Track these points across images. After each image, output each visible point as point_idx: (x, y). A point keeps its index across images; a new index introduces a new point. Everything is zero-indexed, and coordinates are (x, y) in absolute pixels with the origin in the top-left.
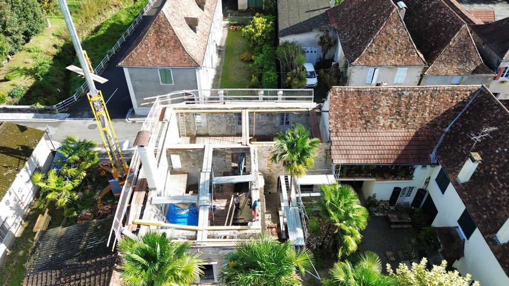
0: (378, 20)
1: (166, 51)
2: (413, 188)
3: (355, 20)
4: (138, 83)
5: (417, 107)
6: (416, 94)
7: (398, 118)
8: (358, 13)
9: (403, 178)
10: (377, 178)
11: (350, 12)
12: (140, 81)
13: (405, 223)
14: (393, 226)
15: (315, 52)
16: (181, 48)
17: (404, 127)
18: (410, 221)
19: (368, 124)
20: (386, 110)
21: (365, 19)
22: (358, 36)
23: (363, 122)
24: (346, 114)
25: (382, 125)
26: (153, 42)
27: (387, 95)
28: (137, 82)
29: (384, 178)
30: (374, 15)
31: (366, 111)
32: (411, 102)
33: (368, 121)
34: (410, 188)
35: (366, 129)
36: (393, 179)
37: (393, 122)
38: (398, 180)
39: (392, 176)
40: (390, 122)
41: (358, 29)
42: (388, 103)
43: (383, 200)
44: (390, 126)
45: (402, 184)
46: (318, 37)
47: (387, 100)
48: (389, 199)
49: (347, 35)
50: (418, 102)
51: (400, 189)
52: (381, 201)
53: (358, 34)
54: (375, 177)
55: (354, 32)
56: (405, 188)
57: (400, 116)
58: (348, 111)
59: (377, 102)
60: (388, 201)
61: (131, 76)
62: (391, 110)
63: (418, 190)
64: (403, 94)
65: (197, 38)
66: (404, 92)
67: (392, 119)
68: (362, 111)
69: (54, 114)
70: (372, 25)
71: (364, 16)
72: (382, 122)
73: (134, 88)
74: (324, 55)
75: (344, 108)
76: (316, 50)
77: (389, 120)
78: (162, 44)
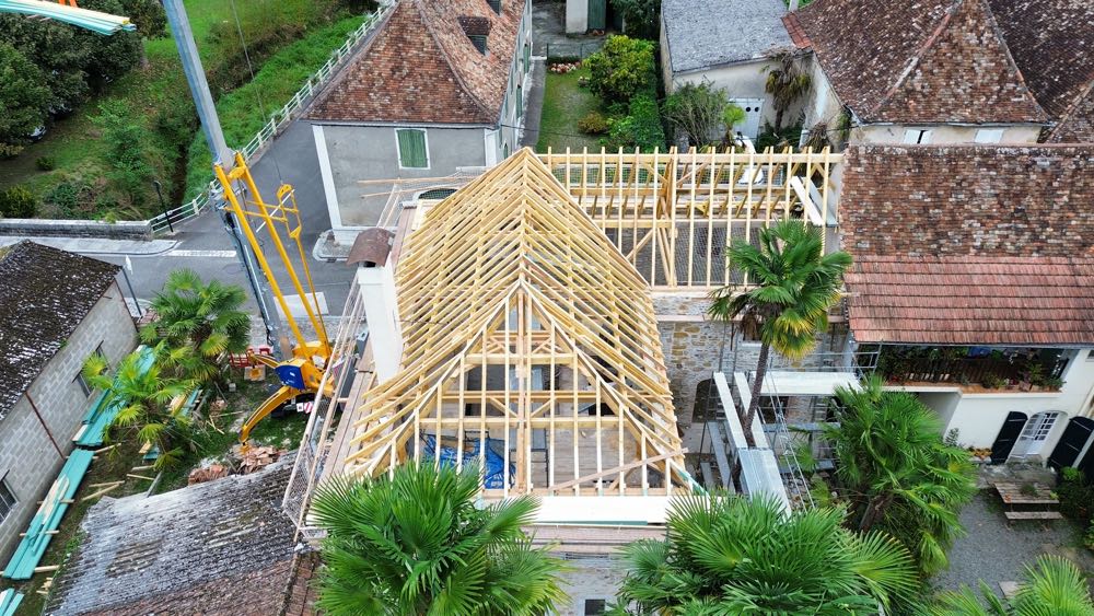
0: (926, 16)
1: (416, 87)
2: (1055, 415)
3: (862, 25)
4: (345, 166)
5: (1071, 198)
6: (1069, 166)
7: (1020, 226)
8: (866, 10)
9: (1035, 387)
10: (967, 386)
11: (845, 13)
12: (350, 159)
13: (1043, 508)
14: (1012, 515)
15: (757, 109)
16: (450, 80)
17: (1038, 252)
18: (1057, 501)
19: (942, 241)
20: (989, 204)
21: (888, 20)
22: (873, 57)
23: (930, 237)
24: (885, 216)
25: (978, 244)
26: (386, 66)
27: (995, 167)
28: (342, 162)
29: (987, 385)
30: (915, 7)
31: (936, 207)
32: (1055, 184)
33: (944, 235)
34: (1048, 415)
35: (936, 255)
36: (1009, 388)
37: (1007, 237)
38: (1021, 390)
39: (1007, 381)
40: (1000, 236)
41: (870, 42)
42: (993, 187)
43: (976, 447)
44: (1000, 248)
45: (1031, 402)
46: (767, 73)
47: (992, 179)
48: (990, 446)
49: (844, 59)
50: (1073, 184)
51: (1023, 416)
52: (971, 449)
53: (874, 53)
54: (959, 382)
55: (861, 52)
56: (1036, 416)
57: (1027, 222)
58: (888, 206)
59: (964, 184)
60: (987, 449)
61: (331, 146)
62: (1002, 205)
63: (1071, 420)
64: (1035, 162)
65: (485, 63)
66: (1036, 159)
67: (1007, 229)
68: (926, 208)
69: (145, 240)
70: (909, 29)
71: (885, 14)
72: (978, 237)
73: (336, 176)
74: (780, 115)
75: (878, 201)
76: (759, 105)
77: (997, 232)
78: (405, 71)
